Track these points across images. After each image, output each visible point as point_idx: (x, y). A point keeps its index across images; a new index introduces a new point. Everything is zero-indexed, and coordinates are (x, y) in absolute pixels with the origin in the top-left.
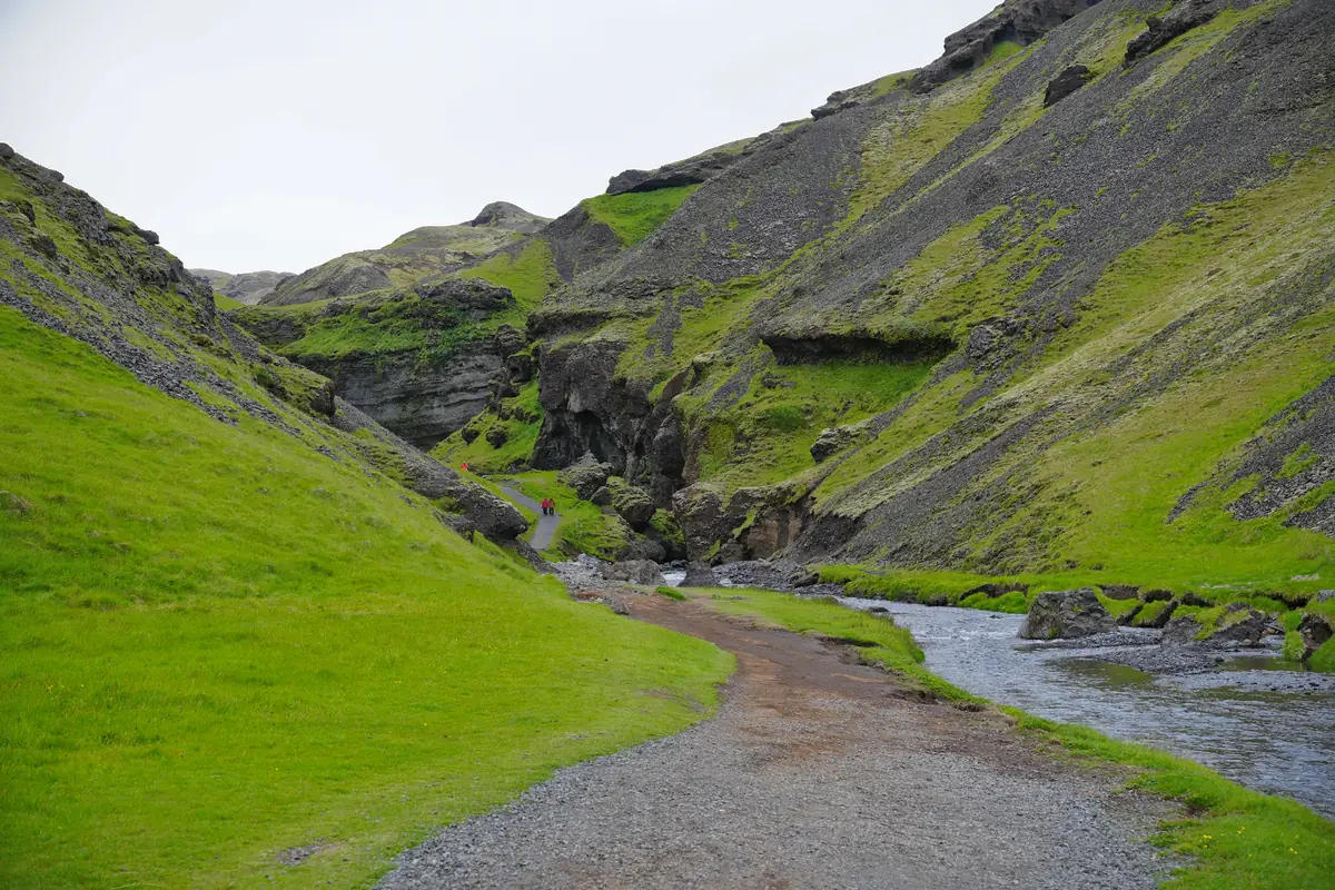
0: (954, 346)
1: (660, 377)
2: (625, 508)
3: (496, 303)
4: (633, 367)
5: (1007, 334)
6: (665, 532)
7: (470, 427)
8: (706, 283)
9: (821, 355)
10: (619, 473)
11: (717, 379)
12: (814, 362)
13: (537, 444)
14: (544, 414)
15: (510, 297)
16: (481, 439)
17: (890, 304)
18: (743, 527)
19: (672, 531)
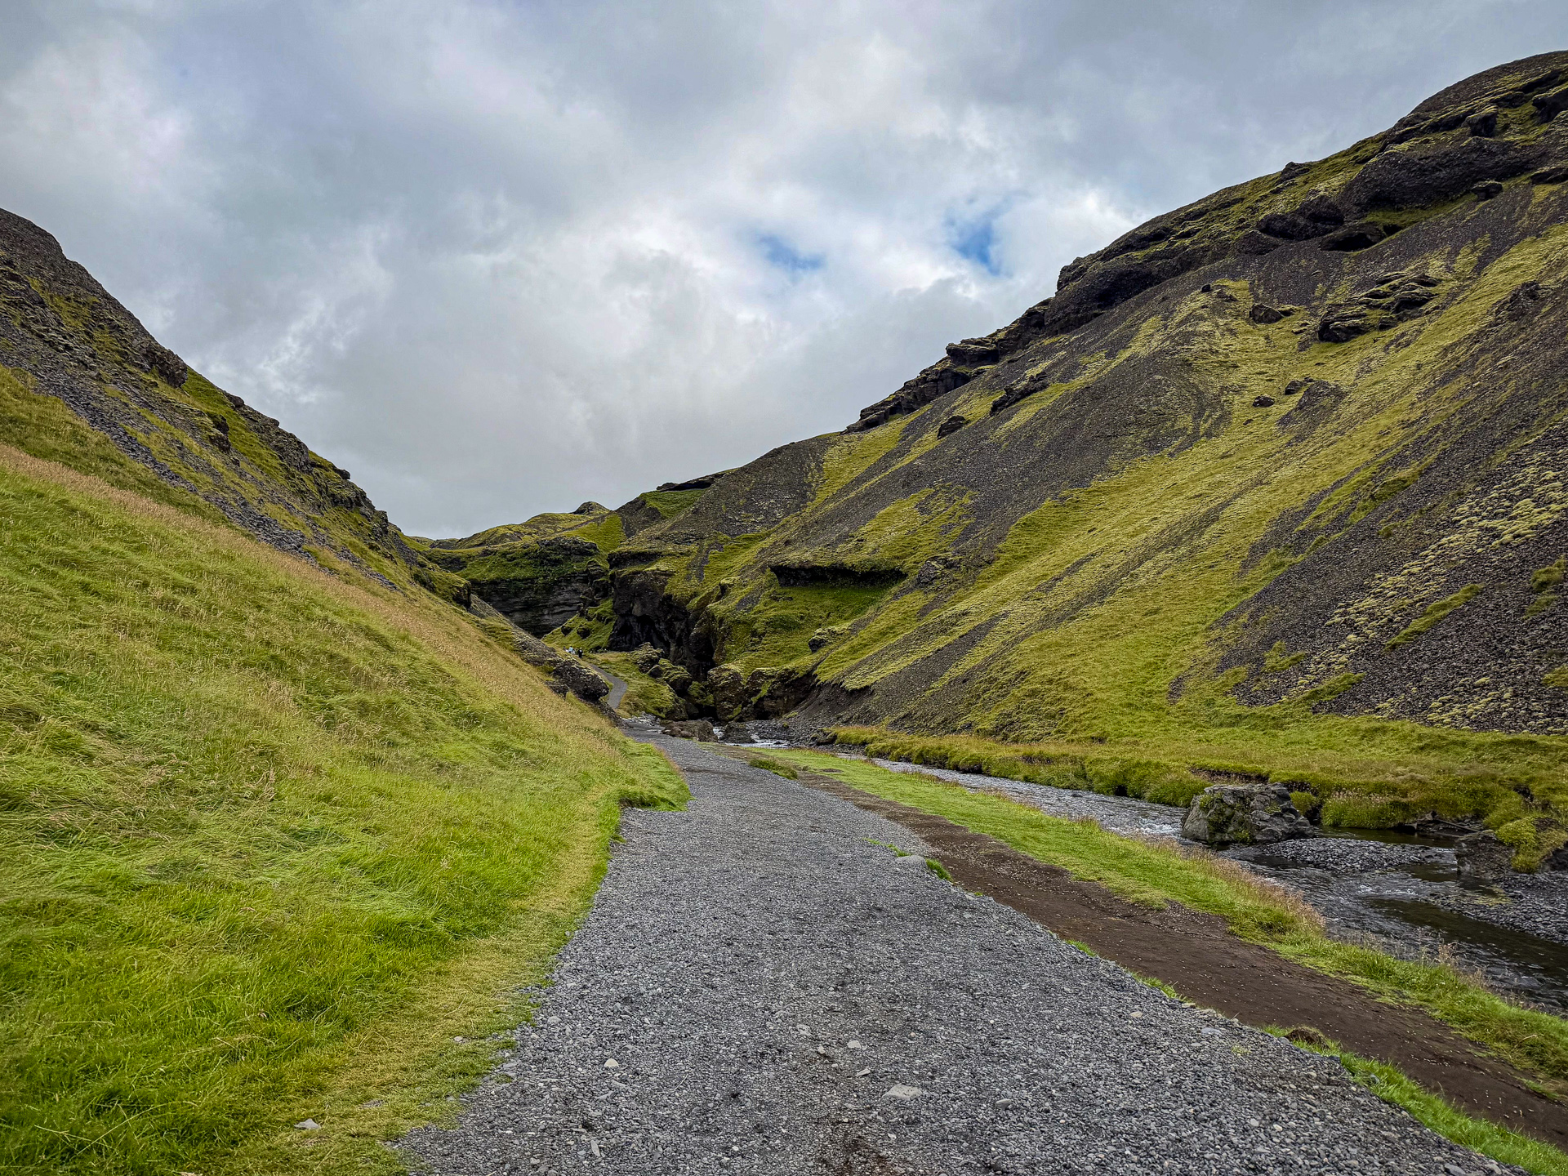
0: (904, 576)
1: (695, 595)
2: (671, 680)
3: (585, 552)
4: (677, 588)
5: (947, 568)
6: (697, 698)
7: (566, 625)
8: (726, 536)
9: (811, 580)
10: (666, 656)
11: (737, 595)
12: (806, 585)
13: (611, 636)
14: (616, 617)
15: (595, 548)
16: (573, 633)
17: (858, 549)
18: (758, 697)
19: (702, 696)
